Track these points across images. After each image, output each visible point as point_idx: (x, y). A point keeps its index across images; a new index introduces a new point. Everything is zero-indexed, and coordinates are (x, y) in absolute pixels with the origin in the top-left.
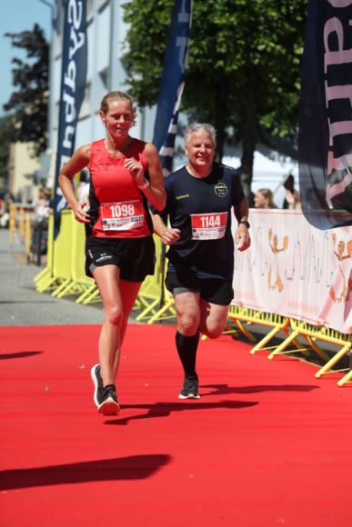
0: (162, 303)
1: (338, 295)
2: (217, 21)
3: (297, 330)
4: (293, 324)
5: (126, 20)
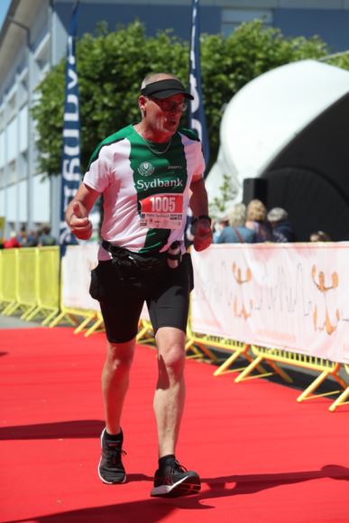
0: (59, 312)
2: (95, 118)
5: (35, 118)
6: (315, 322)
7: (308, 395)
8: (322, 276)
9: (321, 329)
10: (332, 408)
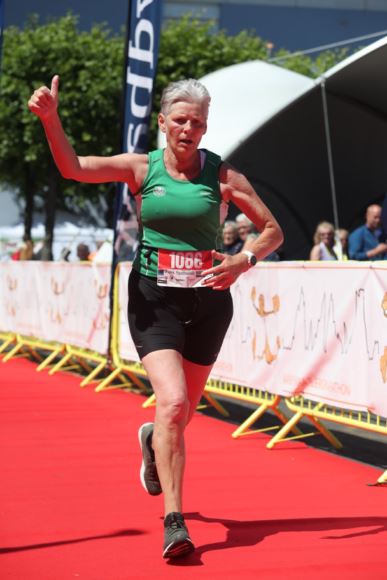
1: (98, 325)
3: (71, 352)
4: (69, 348)
6: (254, 349)
7: (245, 431)
8: (261, 299)
9: (260, 358)
10: (270, 445)
